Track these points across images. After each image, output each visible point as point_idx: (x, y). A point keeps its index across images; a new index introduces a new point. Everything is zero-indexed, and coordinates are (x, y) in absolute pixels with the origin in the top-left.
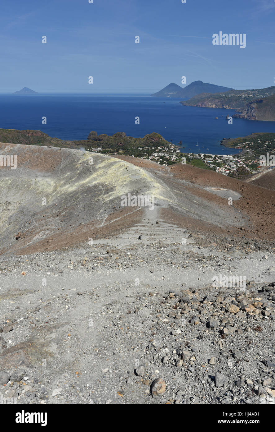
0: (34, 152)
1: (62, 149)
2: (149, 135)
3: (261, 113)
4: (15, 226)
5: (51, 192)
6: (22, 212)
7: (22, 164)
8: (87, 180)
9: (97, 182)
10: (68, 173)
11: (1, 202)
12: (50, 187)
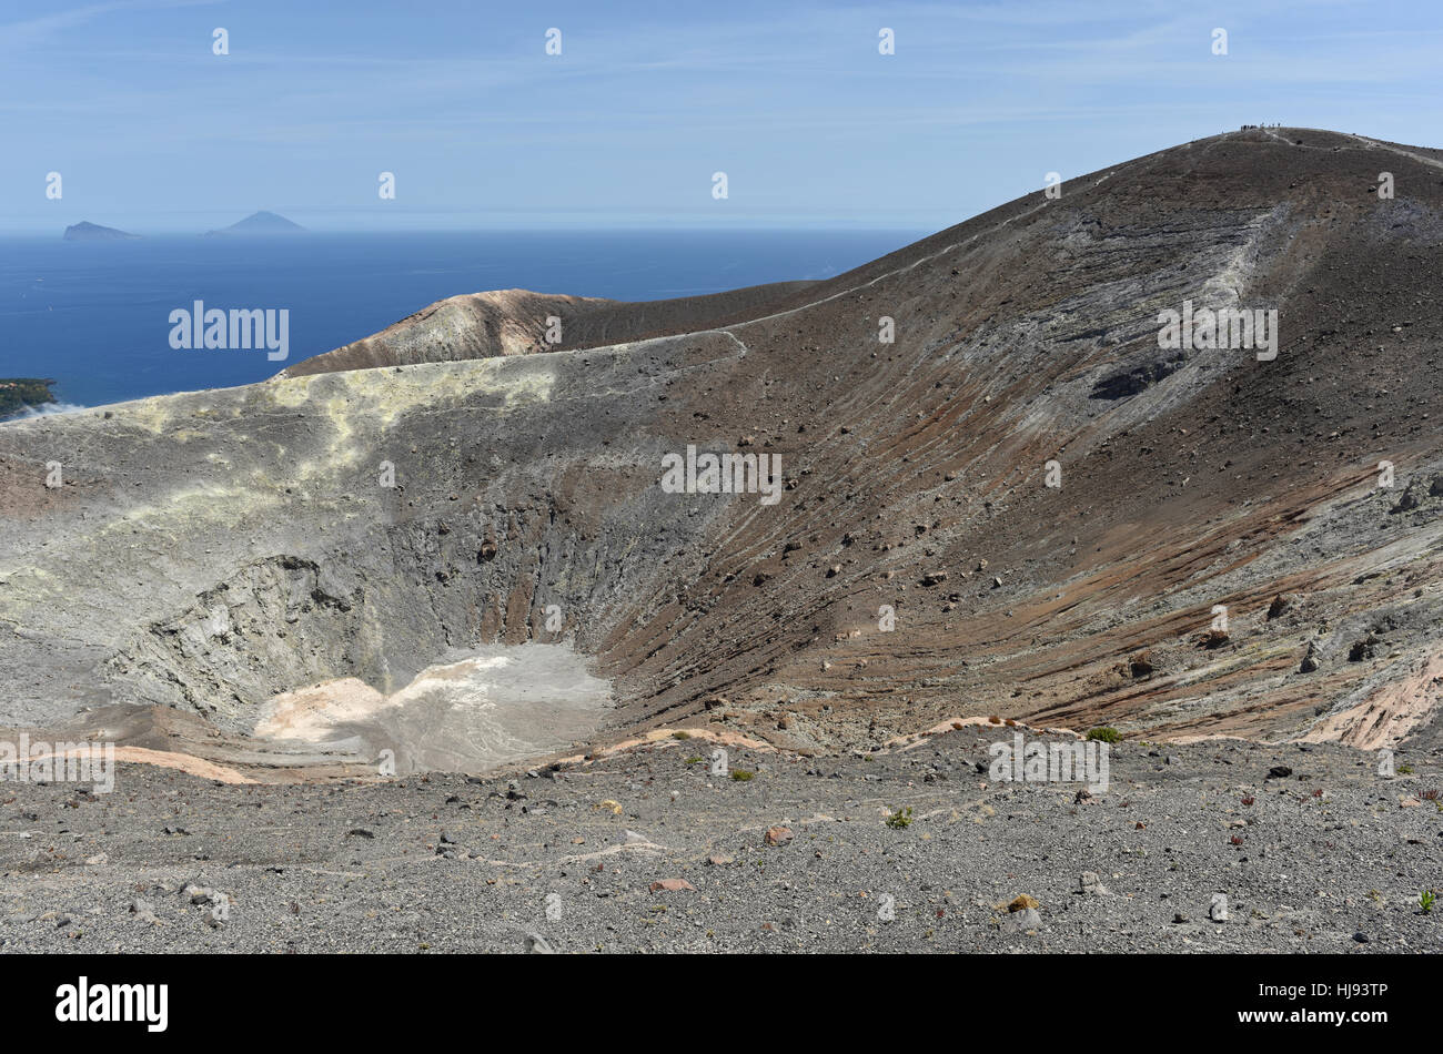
4: (387, 581)
5: (288, 500)
6: (338, 557)
8: (346, 430)
9: (391, 415)
10: (211, 456)
11: (184, 607)
12: (246, 500)
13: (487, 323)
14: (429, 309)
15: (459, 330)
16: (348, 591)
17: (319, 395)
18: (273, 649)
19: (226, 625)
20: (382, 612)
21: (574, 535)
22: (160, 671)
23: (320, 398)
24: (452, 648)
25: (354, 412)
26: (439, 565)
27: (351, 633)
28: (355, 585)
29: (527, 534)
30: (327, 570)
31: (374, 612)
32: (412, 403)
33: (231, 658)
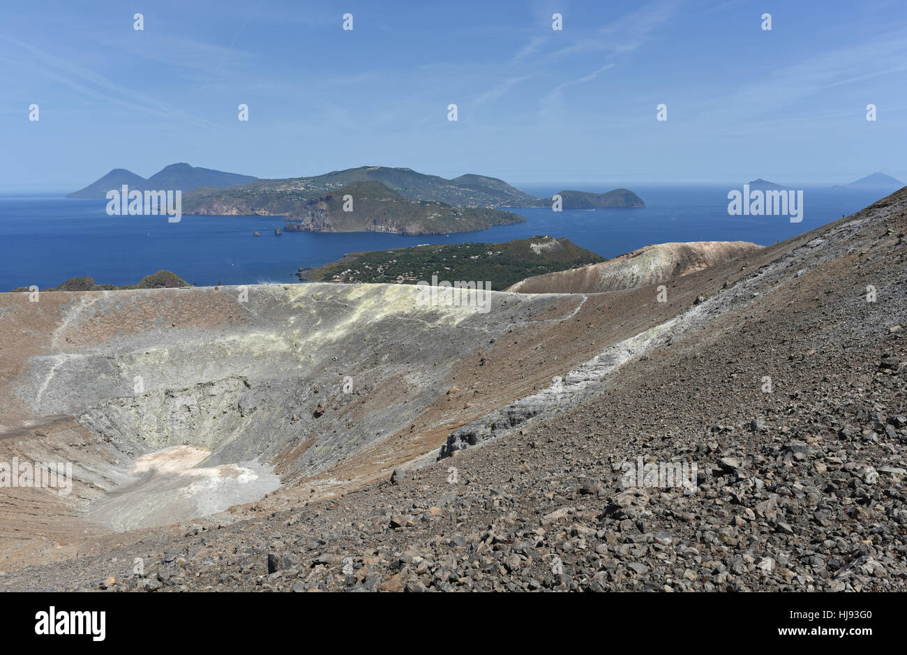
0: (156, 301)
1: (219, 287)
3: (338, 219)
4: (272, 409)
5: (290, 350)
6: (265, 387)
7: (151, 323)
8: (355, 318)
9: (383, 315)
10: (292, 318)
11: (185, 387)
12: (276, 344)
14: (639, 251)
15: (652, 267)
16: (251, 407)
17: (367, 296)
18: (205, 423)
19: (196, 402)
20: (252, 424)
21: (350, 420)
22: (140, 411)
23: (366, 298)
24: (256, 459)
25: (371, 309)
26: (299, 409)
27: (233, 429)
28: (256, 404)
29: (342, 409)
30: (253, 392)
31: (249, 423)
32: (401, 310)
33: (183, 418)
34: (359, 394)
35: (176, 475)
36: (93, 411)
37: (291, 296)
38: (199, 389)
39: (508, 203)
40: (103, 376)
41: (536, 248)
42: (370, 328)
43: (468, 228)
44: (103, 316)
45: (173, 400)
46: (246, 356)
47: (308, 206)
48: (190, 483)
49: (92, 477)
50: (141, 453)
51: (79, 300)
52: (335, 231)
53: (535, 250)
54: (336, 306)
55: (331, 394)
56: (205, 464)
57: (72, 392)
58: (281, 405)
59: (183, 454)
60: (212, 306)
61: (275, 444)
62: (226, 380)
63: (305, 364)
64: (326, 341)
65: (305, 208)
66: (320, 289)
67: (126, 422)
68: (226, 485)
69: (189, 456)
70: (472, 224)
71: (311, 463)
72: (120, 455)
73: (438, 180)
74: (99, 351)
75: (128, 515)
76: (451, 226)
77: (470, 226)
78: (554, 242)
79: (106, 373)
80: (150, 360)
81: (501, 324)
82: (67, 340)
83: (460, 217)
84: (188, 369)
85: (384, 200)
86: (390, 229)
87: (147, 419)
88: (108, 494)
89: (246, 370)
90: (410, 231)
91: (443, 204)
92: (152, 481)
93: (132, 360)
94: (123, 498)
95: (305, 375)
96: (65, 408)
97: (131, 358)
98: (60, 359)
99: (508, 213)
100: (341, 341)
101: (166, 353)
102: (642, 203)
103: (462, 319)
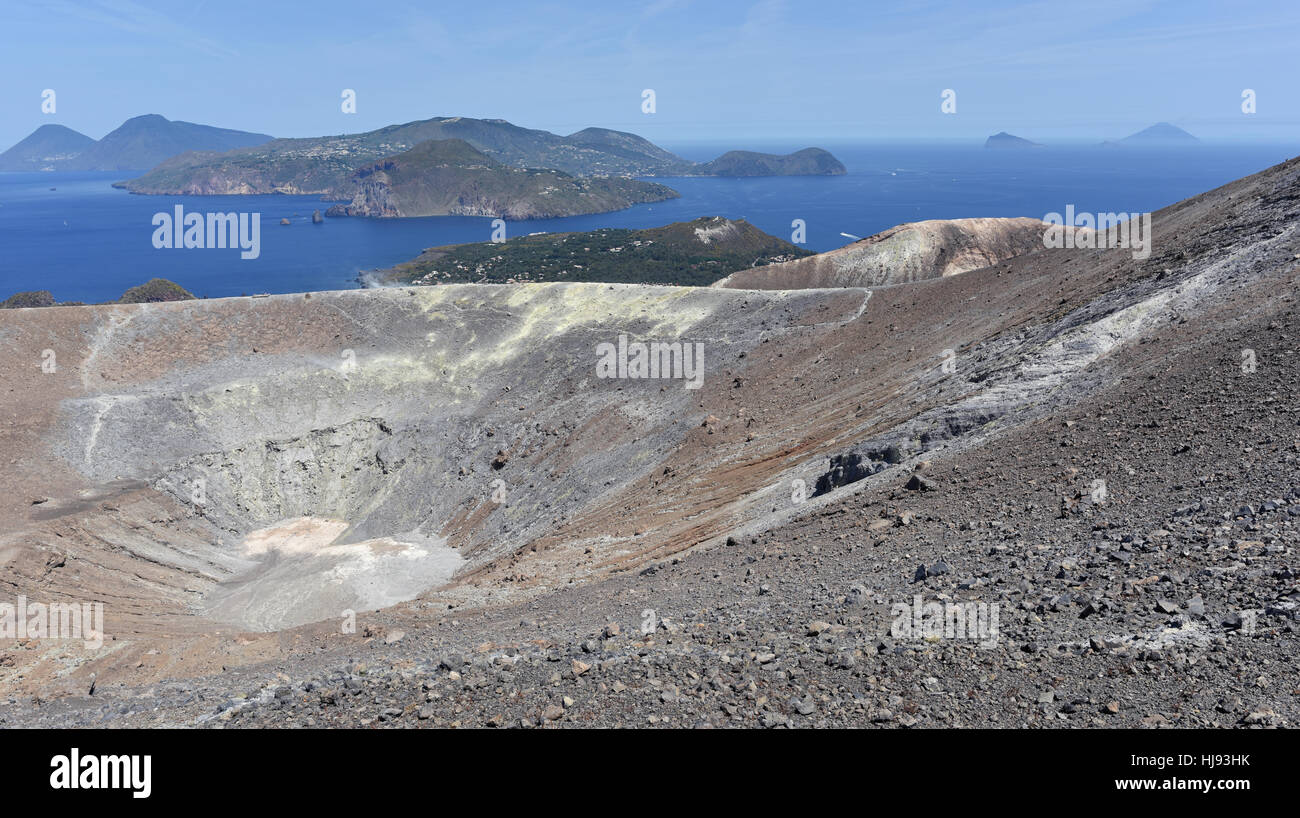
0: (222, 317)
1: (311, 294)
2: (139, 288)
3: (406, 198)
4: (427, 461)
5: (438, 379)
6: (413, 431)
7: (221, 349)
8: (525, 332)
9: (566, 326)
10: (431, 334)
11: (295, 436)
12: (415, 372)
13: (942, 251)
14: (887, 232)
15: (907, 255)
16: (396, 459)
17: (537, 300)
18: (331, 484)
19: (313, 457)
20: (402, 483)
21: (551, 470)
22: (236, 472)
23: (536, 302)
24: (417, 530)
25: (546, 318)
26: (468, 460)
27: (375, 491)
28: (404, 456)
29: (533, 458)
30: (396, 439)
31: (397, 481)
32: (591, 318)
33: (298, 480)
34: (556, 435)
35: (308, 556)
36: (171, 474)
37: (422, 304)
38: (314, 438)
39: (651, 171)
40: (172, 425)
41: (703, 234)
42: (551, 345)
43: (599, 208)
44: (147, 341)
45: (279, 455)
46: (371, 389)
47: (358, 179)
48: (334, 565)
49: (194, 564)
50: (248, 530)
51: (107, 318)
52: (404, 216)
53: (702, 238)
54: (493, 314)
55: (514, 437)
56: (344, 540)
57: (133, 448)
58: (440, 455)
59: (308, 529)
60: (306, 321)
61: (442, 507)
62: (353, 423)
63: (465, 397)
64: (488, 364)
65: (355, 181)
66: (465, 292)
67: (219, 487)
68: (387, 565)
69: (318, 530)
70: (604, 202)
71: (504, 529)
72: (221, 533)
73: (548, 138)
74: (156, 391)
75: (263, 609)
76: (575, 205)
77: (602, 205)
78: (728, 225)
79: (175, 421)
80: (234, 400)
81: (749, 332)
82: (103, 376)
83: (586, 191)
84: (292, 412)
85: (472, 168)
86: (484, 211)
87: (248, 483)
88: (222, 584)
89: (379, 409)
90: (514, 213)
91: (560, 173)
92: (279, 566)
93: (207, 401)
94: (247, 588)
95: (468, 412)
96: (131, 471)
97: (205, 398)
98: (105, 403)
99: (654, 185)
100: (512, 364)
101: (256, 391)
102: (842, 167)
103: (687, 328)
